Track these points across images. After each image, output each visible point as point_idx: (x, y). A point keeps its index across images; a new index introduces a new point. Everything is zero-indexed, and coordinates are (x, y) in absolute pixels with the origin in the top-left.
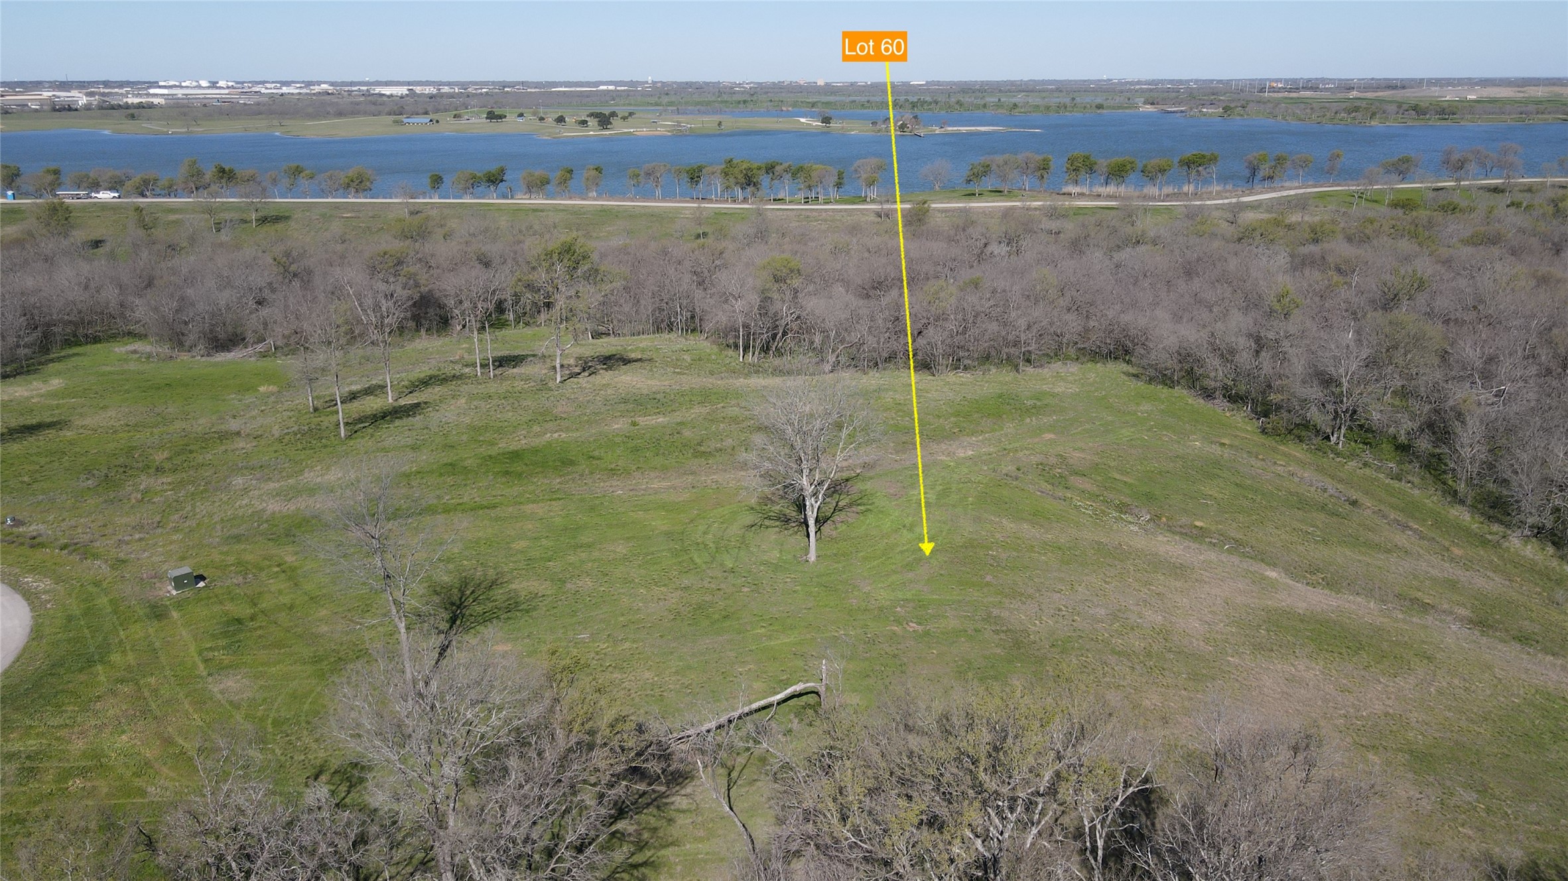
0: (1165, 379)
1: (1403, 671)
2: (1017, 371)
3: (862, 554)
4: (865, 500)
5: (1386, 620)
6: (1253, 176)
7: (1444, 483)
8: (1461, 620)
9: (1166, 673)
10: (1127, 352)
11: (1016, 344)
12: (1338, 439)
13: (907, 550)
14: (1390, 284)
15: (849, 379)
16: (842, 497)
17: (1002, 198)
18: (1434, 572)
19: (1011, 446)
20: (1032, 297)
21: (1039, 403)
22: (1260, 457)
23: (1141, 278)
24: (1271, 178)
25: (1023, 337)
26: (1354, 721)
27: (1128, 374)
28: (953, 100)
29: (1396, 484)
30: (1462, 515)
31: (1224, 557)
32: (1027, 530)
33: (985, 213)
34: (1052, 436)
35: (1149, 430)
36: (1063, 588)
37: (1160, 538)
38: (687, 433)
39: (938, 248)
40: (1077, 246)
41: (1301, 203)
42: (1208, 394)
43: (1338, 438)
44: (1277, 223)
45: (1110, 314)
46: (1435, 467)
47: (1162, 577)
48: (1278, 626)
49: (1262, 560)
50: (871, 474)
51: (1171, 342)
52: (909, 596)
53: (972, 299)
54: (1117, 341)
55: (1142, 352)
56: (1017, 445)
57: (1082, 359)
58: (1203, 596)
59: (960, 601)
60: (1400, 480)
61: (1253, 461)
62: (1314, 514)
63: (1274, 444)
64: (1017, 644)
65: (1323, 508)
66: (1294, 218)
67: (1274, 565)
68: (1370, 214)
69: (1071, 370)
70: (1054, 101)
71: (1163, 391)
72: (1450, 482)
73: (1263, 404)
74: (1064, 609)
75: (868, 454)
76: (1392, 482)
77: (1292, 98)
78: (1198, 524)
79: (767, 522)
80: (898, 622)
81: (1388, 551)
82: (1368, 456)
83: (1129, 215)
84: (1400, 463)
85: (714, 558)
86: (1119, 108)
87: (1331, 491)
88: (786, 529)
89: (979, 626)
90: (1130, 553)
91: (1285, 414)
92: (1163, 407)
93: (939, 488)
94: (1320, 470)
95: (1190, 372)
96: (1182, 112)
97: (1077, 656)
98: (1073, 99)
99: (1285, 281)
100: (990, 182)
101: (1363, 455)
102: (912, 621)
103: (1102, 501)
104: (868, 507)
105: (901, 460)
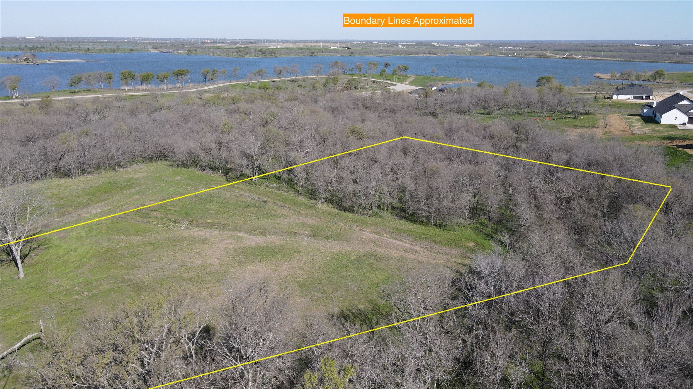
0: (184, 165)
1: (292, 258)
2: (115, 171)
3: (50, 268)
4: (46, 243)
5: (283, 242)
6: (205, 79)
7: (294, 189)
8: (308, 236)
9: (207, 282)
10: (165, 156)
11: (112, 158)
13: (75, 261)
14: (263, 117)
15: (24, 187)
17: (91, 93)
18: (297, 221)
19: (119, 204)
20: (116, 136)
21: (129, 184)
22: (228, 190)
23: (165, 124)
24: (212, 79)
25: (115, 155)
27: (168, 165)
28: (53, 46)
29: (278, 192)
30: (302, 199)
31: (221, 232)
32: (134, 239)
33: (83, 100)
34: (138, 197)
35: (181, 187)
36: (156, 259)
37: (194, 230)
39: (61, 118)
40: (133, 112)
41: (226, 89)
42: (203, 169)
43: (256, 178)
44: (218, 97)
45: (155, 140)
46: (290, 183)
47: (198, 245)
48: (246, 253)
49: (236, 230)
50: (48, 229)
51: (184, 149)
52: (80, 280)
53: (86, 140)
54: (160, 152)
55: (172, 155)
56: (122, 203)
57: (145, 162)
58: (216, 249)
59: (108, 277)
60: (280, 190)
61: (226, 193)
62: (252, 209)
63: (233, 184)
65: (255, 206)
66: (224, 95)
67: (240, 231)
68: (252, 92)
69: (141, 167)
70: (108, 47)
71: (184, 170)
72: (296, 188)
73: (225, 169)
74: (158, 268)
77: (214, 47)
78: (209, 221)
80: (77, 293)
81: (280, 217)
83: (155, 97)
84: (279, 184)
86: (141, 50)
87: (257, 199)
89: (119, 285)
90: (183, 239)
91: (235, 172)
92: (185, 177)
94: (251, 191)
95: (194, 161)
96: (170, 52)
98: (118, 46)
99: (225, 119)
100: (82, 87)
101: (266, 183)
102: (85, 292)
103: (167, 220)
104: (49, 245)
105: (63, 220)
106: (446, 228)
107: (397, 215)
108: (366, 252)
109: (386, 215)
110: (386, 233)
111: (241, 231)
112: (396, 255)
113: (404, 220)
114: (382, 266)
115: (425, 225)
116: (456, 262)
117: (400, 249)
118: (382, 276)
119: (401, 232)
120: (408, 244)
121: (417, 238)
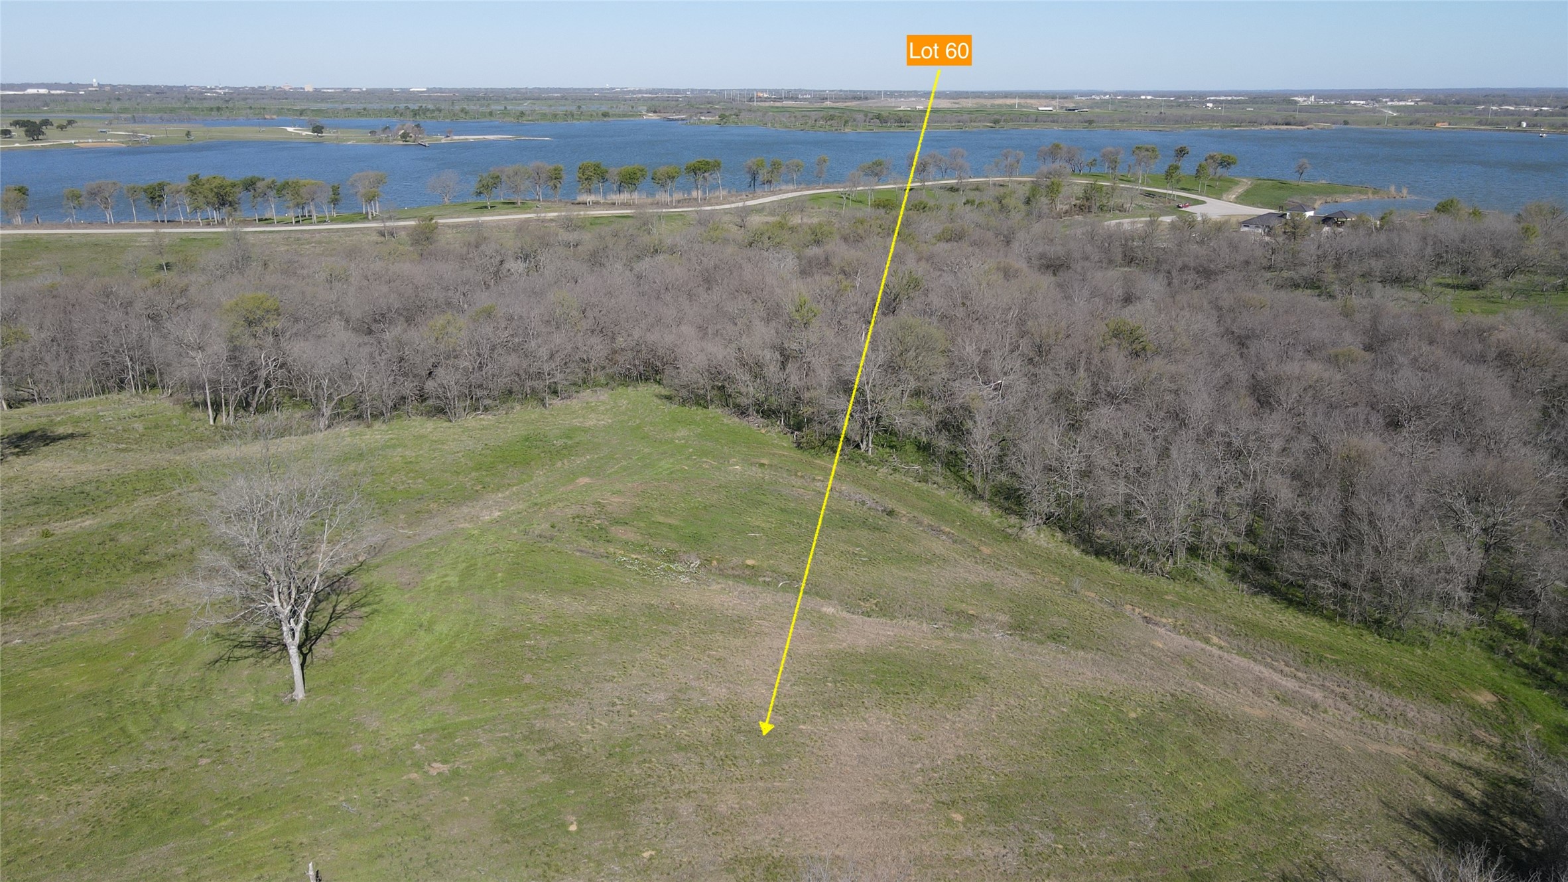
0: (700, 401)
1: (965, 700)
2: (544, 405)
3: (367, 676)
4: (370, 599)
5: (939, 642)
6: (755, 180)
7: (964, 480)
8: (1003, 628)
9: (739, 762)
10: (657, 372)
11: (539, 375)
12: (868, 447)
13: (425, 659)
15: (348, 435)
16: (341, 598)
17: (516, 210)
18: (972, 578)
19: (542, 499)
20: (554, 323)
21: (569, 442)
22: (799, 474)
23: (663, 291)
24: (770, 182)
25: (547, 368)
26: (932, 774)
27: (660, 397)
28: (457, 108)
29: (923, 486)
30: (983, 511)
31: (779, 598)
32: (570, 605)
33: (497, 226)
34: (587, 480)
35: (688, 458)
36: (615, 674)
37: (714, 587)
38: (125, 539)
39: (447, 269)
40: (595, 260)
41: (798, 206)
42: (742, 412)
43: (867, 445)
44: (782, 226)
45: (636, 333)
46: (953, 463)
47: (721, 637)
48: (843, 674)
49: (817, 594)
50: (378, 560)
51: (700, 360)
52: (430, 723)
53: (486, 330)
54: (646, 362)
55: (674, 373)
56: (549, 496)
57: (613, 384)
58: (765, 652)
59: (494, 718)
60: (927, 482)
61: (794, 480)
62: (857, 532)
63: (811, 459)
64: (568, 763)
65: (864, 523)
66: (796, 220)
68: (859, 214)
69: (602, 398)
70: (560, 109)
71: (697, 412)
72: (968, 478)
73: (794, 416)
74: (618, 702)
75: (372, 533)
76: (920, 485)
77: (777, 108)
78: (750, 562)
79: (238, 653)
80: (418, 766)
81: (929, 562)
82: (895, 460)
83: (645, 223)
84: (924, 463)
85: (157, 721)
86: (625, 116)
87: (869, 503)
88: (263, 658)
89: (520, 749)
90: (684, 613)
91: (817, 427)
92: (699, 430)
93: (462, 566)
94: (856, 481)
95: (722, 390)
96: (683, 120)
97: (638, 764)
98: (579, 107)
100: (501, 194)
101: (891, 459)
102: (435, 761)
103: (649, 552)
104: (374, 606)
105: (415, 535)
106: (1396, 636)
107: (1244, 577)
108: (1169, 698)
109: (1214, 576)
110: (1219, 634)
111: (829, 597)
112: (1257, 713)
113: (1267, 598)
114: (1220, 752)
115: (1330, 619)
116: (1444, 758)
117: (1265, 691)
118: (1224, 786)
119: (1262, 636)
120: (1286, 675)
121: (1311, 660)
